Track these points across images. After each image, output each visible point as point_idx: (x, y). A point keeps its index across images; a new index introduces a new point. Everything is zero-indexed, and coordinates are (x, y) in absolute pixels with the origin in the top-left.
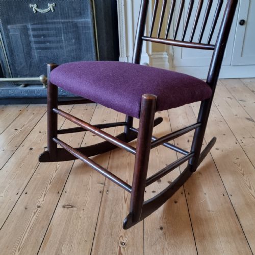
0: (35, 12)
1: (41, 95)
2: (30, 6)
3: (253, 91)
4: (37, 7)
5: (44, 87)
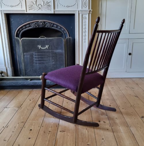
0: (40, 48)
1: (40, 84)
2: (38, 46)
3: (137, 84)
4: (41, 47)
5: (41, 81)
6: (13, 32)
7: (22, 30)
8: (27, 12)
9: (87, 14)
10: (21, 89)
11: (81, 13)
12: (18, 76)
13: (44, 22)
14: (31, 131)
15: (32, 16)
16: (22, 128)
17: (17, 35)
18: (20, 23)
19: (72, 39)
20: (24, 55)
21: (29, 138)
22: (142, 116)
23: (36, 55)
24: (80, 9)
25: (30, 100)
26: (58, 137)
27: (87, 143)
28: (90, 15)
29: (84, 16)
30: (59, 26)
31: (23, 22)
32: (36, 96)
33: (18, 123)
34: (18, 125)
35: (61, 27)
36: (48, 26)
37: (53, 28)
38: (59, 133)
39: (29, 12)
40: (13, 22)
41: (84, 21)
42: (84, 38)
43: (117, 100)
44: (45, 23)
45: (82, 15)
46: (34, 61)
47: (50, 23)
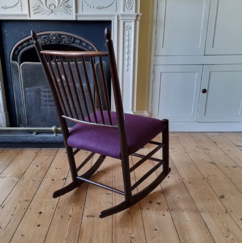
1: (52, 141)
3: (215, 142)
5: (55, 135)
6: (7, 51)
7: (23, 48)
8: (30, 17)
9: (132, 22)
10: (21, 149)
11: (123, 20)
12: (16, 126)
13: (60, 35)
14: (41, 215)
15: (39, 24)
16: (25, 210)
17: (15, 58)
18: (18, 36)
20: (26, 92)
21: (39, 226)
22: (222, 195)
23: (45, 92)
24: (121, 12)
25: (37, 166)
26: (84, 225)
27: (130, 235)
28: (138, 22)
29: (127, 24)
30: (85, 42)
31: (24, 35)
32: (46, 160)
33: (20, 202)
34: (19, 204)
35: (87, 44)
36: (65, 41)
37: (73, 45)
38: (85, 218)
39: (34, 17)
40: (7, 35)
41: (126, 33)
42: (126, 63)
43: (179, 168)
44: (60, 37)
45: (124, 23)
46: (43, 102)
47: (69, 36)
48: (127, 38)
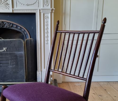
3: (105, 90)
9: (49, 13)
11: (43, 12)
19: (34, 41)
24: (41, 7)
28: (53, 14)
29: (46, 15)
30: (19, 26)
35: (21, 27)
36: (6, 26)
37: (12, 28)
41: (46, 21)
42: (46, 39)
44: (3, 23)
45: (44, 14)
47: (9, 23)
48: (46, 24)
